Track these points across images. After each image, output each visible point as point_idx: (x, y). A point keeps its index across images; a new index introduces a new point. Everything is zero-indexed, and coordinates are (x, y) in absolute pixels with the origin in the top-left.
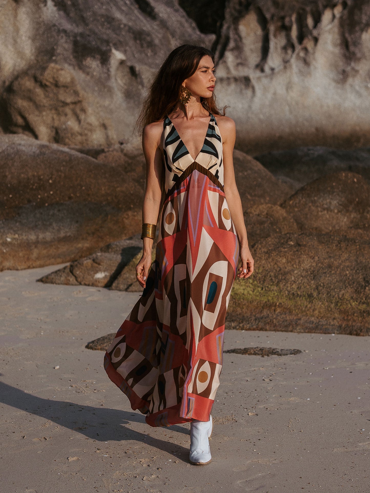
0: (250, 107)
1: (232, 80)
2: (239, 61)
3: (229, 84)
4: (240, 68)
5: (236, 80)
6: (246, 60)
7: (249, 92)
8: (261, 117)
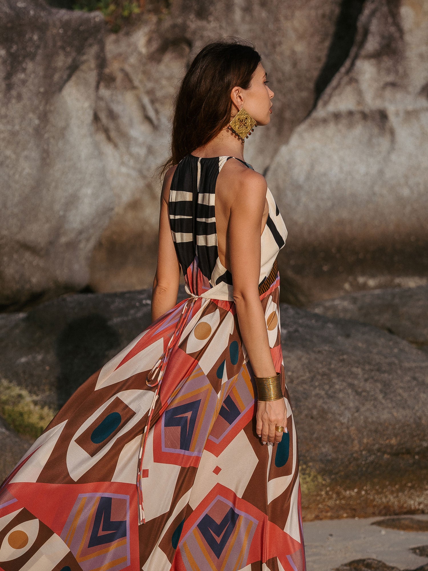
0: (381, 172)
1: (358, 116)
2: (390, 78)
3: (351, 126)
4: (388, 93)
5: (365, 116)
6: (406, 75)
7: (384, 143)
8: (406, 192)
